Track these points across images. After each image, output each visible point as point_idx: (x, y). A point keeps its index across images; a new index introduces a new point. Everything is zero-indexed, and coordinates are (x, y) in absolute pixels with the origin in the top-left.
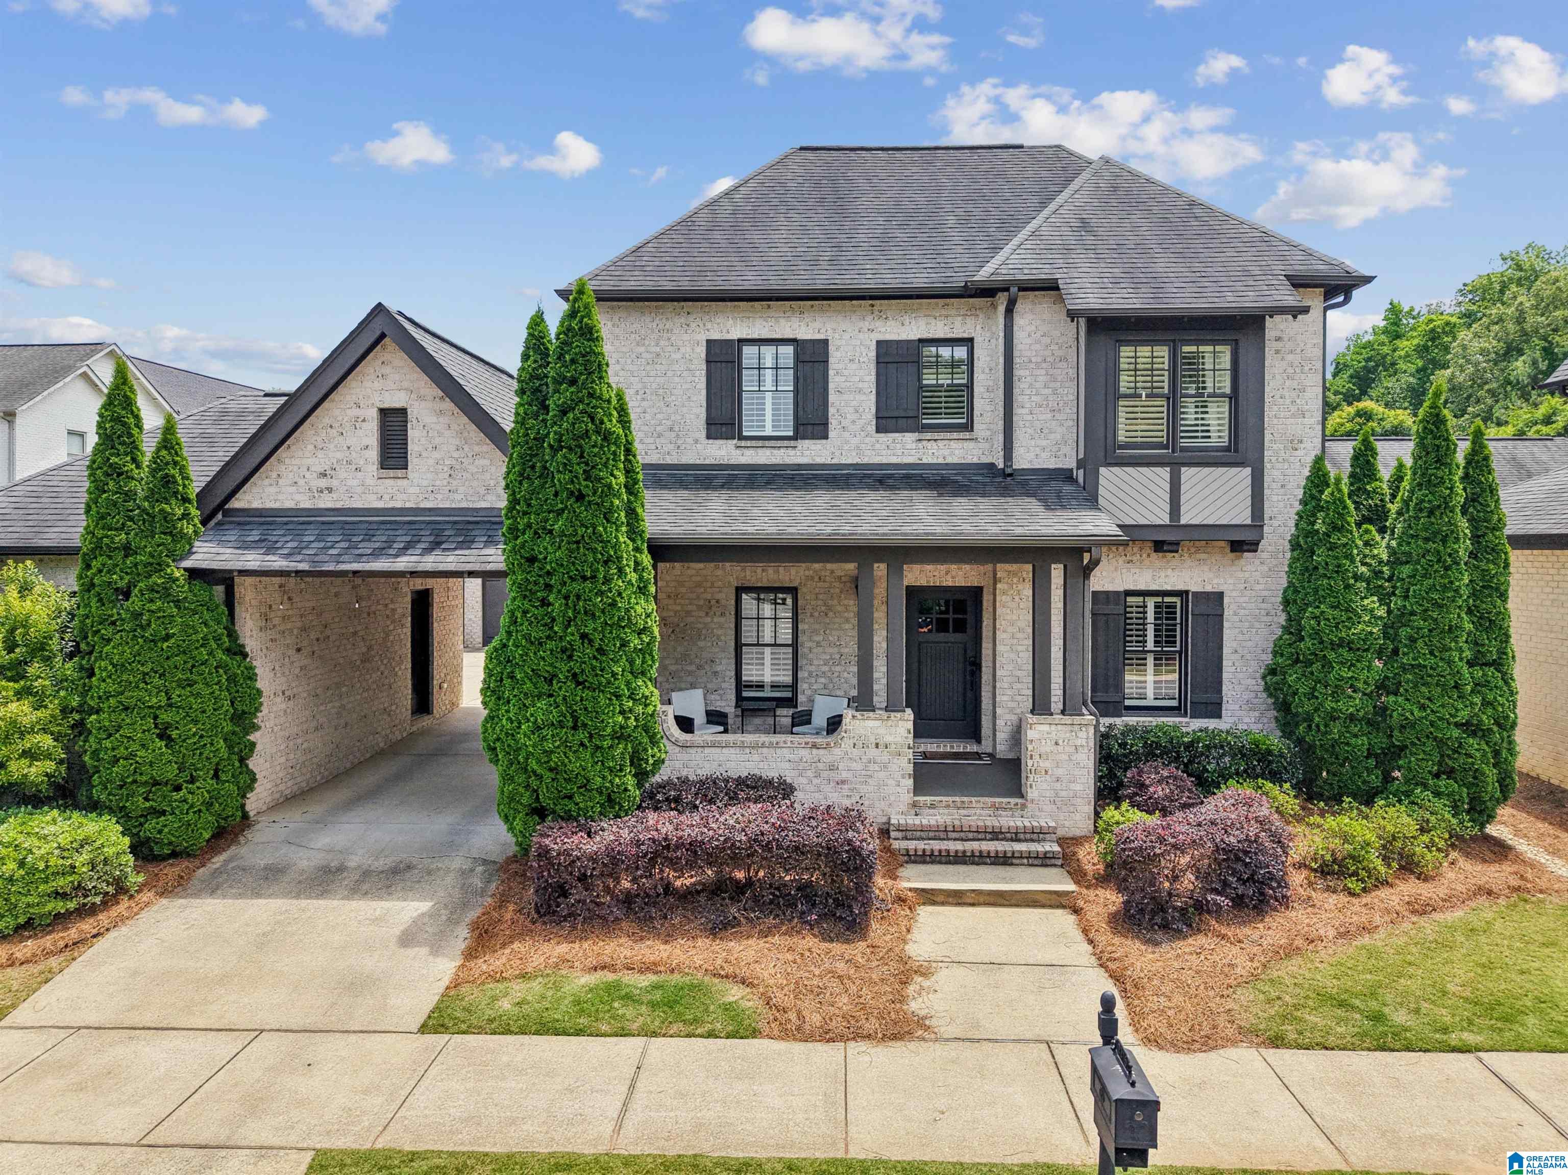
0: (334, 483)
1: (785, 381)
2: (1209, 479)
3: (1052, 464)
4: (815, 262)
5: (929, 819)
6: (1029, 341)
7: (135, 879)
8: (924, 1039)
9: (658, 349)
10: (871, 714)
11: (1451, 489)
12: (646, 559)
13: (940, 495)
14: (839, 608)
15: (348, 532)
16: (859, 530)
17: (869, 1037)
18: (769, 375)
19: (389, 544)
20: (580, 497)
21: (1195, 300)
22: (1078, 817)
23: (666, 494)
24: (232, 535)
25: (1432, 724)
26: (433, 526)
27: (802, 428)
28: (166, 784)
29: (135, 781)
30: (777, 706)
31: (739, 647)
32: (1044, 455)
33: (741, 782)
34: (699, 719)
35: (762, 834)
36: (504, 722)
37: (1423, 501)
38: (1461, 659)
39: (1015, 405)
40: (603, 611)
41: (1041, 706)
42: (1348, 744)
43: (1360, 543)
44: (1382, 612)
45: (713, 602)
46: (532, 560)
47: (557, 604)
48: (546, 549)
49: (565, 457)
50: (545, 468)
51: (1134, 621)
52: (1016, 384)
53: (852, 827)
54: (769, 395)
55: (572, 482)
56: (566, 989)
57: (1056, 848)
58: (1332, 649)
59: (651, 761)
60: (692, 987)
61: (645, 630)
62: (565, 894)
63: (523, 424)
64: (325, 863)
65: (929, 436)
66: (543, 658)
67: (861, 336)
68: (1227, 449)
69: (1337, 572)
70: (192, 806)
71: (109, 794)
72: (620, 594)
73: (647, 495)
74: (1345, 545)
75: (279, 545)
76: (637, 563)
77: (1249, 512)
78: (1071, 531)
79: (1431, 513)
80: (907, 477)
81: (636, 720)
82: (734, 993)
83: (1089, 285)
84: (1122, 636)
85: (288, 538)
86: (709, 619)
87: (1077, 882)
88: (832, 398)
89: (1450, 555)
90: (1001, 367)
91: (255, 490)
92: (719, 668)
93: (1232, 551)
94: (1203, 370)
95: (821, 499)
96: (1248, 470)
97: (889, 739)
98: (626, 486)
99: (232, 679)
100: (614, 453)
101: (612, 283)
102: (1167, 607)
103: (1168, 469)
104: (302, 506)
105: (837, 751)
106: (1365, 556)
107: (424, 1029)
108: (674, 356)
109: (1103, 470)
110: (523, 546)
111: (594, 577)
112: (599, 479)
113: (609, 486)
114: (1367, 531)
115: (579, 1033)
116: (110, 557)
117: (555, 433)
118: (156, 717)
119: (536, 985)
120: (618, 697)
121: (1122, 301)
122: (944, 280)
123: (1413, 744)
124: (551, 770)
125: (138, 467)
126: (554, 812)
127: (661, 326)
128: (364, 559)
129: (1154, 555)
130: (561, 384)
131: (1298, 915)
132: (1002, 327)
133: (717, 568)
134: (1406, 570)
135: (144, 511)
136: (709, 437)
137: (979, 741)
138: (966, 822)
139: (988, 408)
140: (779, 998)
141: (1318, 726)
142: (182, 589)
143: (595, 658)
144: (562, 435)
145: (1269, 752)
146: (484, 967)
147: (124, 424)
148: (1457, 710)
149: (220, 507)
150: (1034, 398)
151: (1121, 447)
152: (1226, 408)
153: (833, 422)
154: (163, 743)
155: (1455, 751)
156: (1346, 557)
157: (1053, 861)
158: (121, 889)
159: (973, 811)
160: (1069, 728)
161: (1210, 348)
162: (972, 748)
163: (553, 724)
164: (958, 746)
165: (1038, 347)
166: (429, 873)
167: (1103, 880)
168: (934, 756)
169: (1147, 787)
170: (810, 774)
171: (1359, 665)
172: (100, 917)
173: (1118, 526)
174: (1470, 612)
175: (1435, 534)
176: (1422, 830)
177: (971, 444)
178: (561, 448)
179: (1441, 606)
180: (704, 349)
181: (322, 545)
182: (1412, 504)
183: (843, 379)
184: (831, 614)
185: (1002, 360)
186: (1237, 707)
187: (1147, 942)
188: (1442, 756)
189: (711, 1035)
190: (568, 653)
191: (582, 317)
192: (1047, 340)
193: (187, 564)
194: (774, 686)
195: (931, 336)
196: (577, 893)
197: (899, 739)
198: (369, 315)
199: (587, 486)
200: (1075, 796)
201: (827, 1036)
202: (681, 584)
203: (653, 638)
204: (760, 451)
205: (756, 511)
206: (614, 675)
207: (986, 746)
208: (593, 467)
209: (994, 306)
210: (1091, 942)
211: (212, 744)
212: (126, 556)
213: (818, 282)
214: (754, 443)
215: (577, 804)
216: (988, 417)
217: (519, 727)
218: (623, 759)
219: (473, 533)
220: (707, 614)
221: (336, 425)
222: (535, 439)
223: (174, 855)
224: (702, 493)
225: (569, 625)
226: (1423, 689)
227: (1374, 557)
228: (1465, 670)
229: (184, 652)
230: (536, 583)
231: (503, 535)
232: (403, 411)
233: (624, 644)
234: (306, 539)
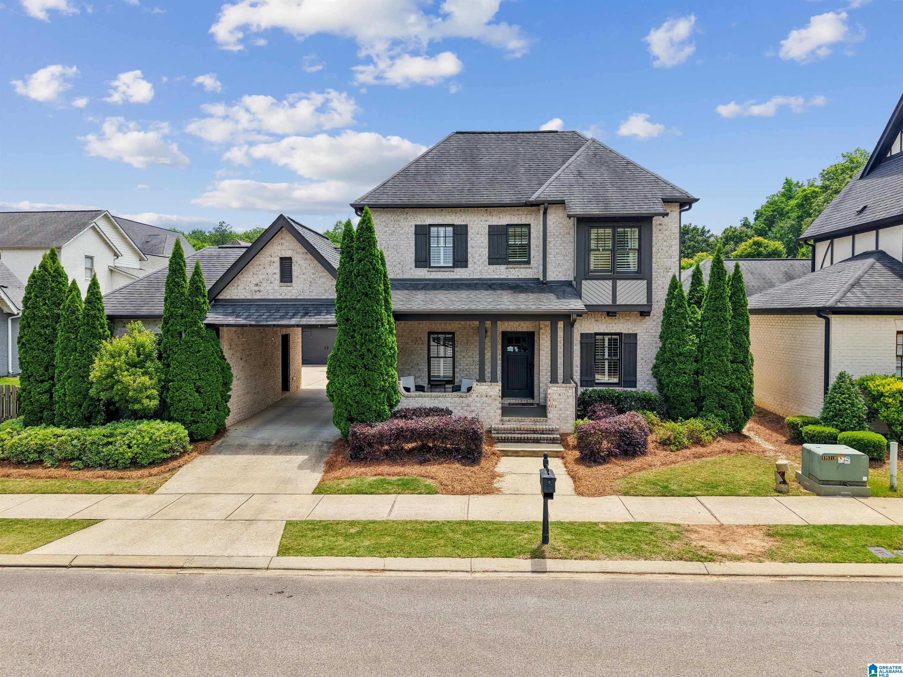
0: (261, 288)
1: (449, 242)
2: (629, 285)
3: (563, 279)
4: (462, 191)
5: (507, 426)
6: (553, 226)
7: (190, 447)
8: (498, 494)
9: (394, 229)
10: (484, 383)
11: (724, 290)
12: (392, 320)
13: (514, 292)
14: (473, 341)
15: (269, 309)
16: (479, 308)
17: (478, 493)
18: (442, 240)
19: (287, 314)
20: (367, 295)
21: (622, 210)
22: (569, 425)
23: (398, 292)
24: (221, 310)
25: (715, 386)
26: (304, 306)
27: (456, 263)
28: (199, 411)
29: (187, 409)
30: (446, 384)
31: (429, 358)
32: (560, 275)
33: (431, 410)
34: (413, 388)
35: (439, 426)
36: (337, 384)
37: (712, 295)
38: (728, 360)
39: (547, 253)
40: (376, 340)
41: (554, 380)
42: (683, 396)
43: (690, 312)
44: (697, 341)
45: (418, 338)
46: (347, 320)
47: (358, 337)
48: (353, 315)
49: (361, 279)
50: (352, 283)
51: (600, 346)
52: (548, 244)
53: (474, 423)
54: (442, 249)
55: (364, 289)
56: (365, 481)
57: (558, 436)
58: (677, 357)
59: (395, 401)
60: (413, 480)
61: (392, 348)
62: (362, 450)
63: (343, 266)
64: (261, 443)
65: (511, 266)
66: (352, 359)
67: (482, 223)
68: (637, 272)
69: (679, 324)
70: (209, 420)
71: (178, 414)
72: (382, 334)
73: (392, 292)
74: (682, 313)
75: (240, 314)
76: (389, 321)
77: (646, 299)
78: (565, 308)
79: (716, 300)
80: (501, 284)
81: (389, 384)
82: (429, 481)
83: (578, 203)
84: (593, 352)
85: (244, 311)
86: (416, 346)
87: (564, 447)
88: (469, 250)
89: (723, 317)
90: (541, 237)
91: (228, 291)
92: (420, 367)
93: (641, 316)
94: (627, 238)
95: (464, 294)
96: (646, 281)
97: (491, 393)
98: (384, 290)
99: (223, 369)
100: (380, 277)
101: (374, 200)
102: (614, 340)
103: (611, 281)
104: (248, 298)
105: (470, 398)
106: (692, 318)
107: (313, 493)
108: (401, 232)
109: (583, 282)
110: (344, 314)
111: (372, 327)
112: (374, 288)
113: (378, 290)
114: (693, 307)
115: (372, 493)
116: (176, 319)
117: (357, 269)
118: (195, 384)
119: (354, 480)
120: (382, 374)
121: (591, 210)
122: (517, 199)
123: (708, 395)
124: (356, 402)
125: (185, 282)
126: (357, 419)
127: (395, 219)
128: (277, 320)
129: (607, 318)
130: (359, 250)
131: (649, 459)
132: (542, 219)
133: (420, 323)
134: (706, 323)
135: (189, 300)
136: (416, 267)
137: (533, 399)
138: (522, 427)
139: (537, 254)
140: (445, 482)
141: (671, 389)
142: (204, 332)
143: (372, 358)
144: (359, 271)
145: (650, 399)
146: (333, 475)
147: (180, 265)
148: (725, 381)
149: (214, 299)
150: (555, 250)
151: (591, 272)
152: (637, 255)
153: (470, 260)
154: (198, 394)
155: (725, 398)
156: (683, 318)
157: (557, 441)
158: (185, 452)
159: (526, 423)
160: (565, 388)
161: (629, 229)
162: (530, 401)
163: (356, 385)
164: (524, 401)
165: (557, 228)
166: (305, 446)
167: (574, 448)
168: (513, 404)
169: (596, 412)
170: (459, 408)
171: (687, 363)
172: (179, 460)
173: (585, 305)
174: (732, 340)
175: (717, 308)
176: (707, 429)
177: (529, 270)
178: (359, 275)
179: (719, 338)
180: (414, 229)
181: (259, 314)
182: (709, 296)
183: (474, 242)
184: (469, 344)
185: (542, 234)
186: (643, 383)
187: (587, 467)
188: (720, 400)
189: (420, 493)
190: (362, 357)
191: (367, 223)
192: (561, 226)
193: (205, 322)
194: (444, 377)
195: (512, 223)
196: (367, 450)
197: (496, 394)
198: (277, 219)
199: (369, 291)
200: (567, 417)
201: (462, 493)
202: (404, 331)
203: (395, 351)
204: (438, 273)
205: (436, 300)
206: (380, 365)
207: (536, 401)
208: (372, 283)
209: (539, 210)
210: (566, 467)
211: (216, 395)
212: (182, 319)
213: (463, 200)
214: (436, 269)
215: (366, 416)
216: (536, 259)
217: (343, 386)
218: (384, 399)
219: (321, 309)
220: (415, 344)
221: (262, 264)
222: (348, 272)
223: (202, 440)
224: (414, 292)
225: (362, 346)
226: (712, 373)
227: (695, 318)
228: (729, 364)
229: (205, 358)
230: (349, 329)
231: (335, 310)
232: (290, 259)
233: (384, 353)
234: (252, 311)
